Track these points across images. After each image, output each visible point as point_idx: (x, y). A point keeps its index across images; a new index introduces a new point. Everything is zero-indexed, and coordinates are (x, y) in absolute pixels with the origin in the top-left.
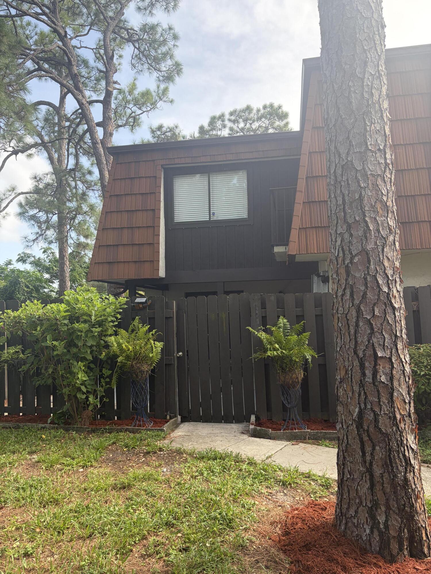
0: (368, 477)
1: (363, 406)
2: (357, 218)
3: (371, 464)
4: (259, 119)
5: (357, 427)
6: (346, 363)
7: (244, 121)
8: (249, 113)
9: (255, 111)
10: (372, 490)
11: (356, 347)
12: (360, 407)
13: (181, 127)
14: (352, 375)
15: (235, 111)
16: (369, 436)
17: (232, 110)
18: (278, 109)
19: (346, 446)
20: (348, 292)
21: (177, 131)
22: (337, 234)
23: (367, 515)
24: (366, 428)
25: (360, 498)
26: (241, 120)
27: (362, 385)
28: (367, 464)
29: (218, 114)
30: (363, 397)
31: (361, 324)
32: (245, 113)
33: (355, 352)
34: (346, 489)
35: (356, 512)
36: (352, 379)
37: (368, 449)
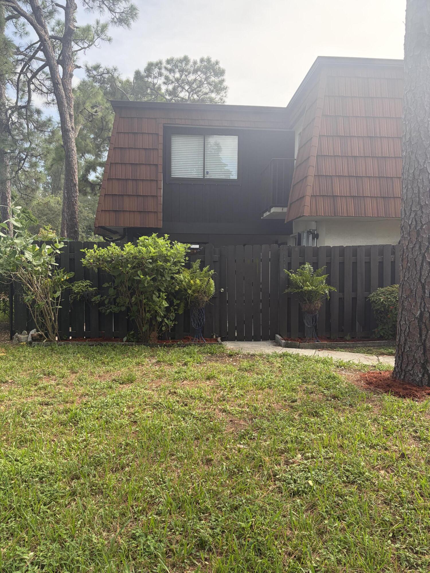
0: (422, 348)
1: (423, 310)
2: (427, 203)
3: (425, 340)
4: (195, 71)
5: (418, 321)
6: (412, 287)
7: (179, 71)
8: (186, 64)
9: (191, 63)
10: (424, 354)
11: (420, 277)
12: (421, 311)
13: (120, 70)
14: (416, 293)
15: (172, 60)
16: (425, 325)
17: (169, 58)
18: (216, 65)
19: (408, 333)
20: (417, 246)
21: (116, 75)
22: (411, 210)
23: (420, 368)
24: (424, 321)
25: (416, 360)
26: (177, 70)
27: (423, 298)
28: (423, 341)
29: (155, 60)
30: (423, 305)
31: (425, 264)
32: (181, 63)
33: (420, 280)
34: (406, 357)
35: (413, 367)
36: (415, 295)
37: (424, 333)
